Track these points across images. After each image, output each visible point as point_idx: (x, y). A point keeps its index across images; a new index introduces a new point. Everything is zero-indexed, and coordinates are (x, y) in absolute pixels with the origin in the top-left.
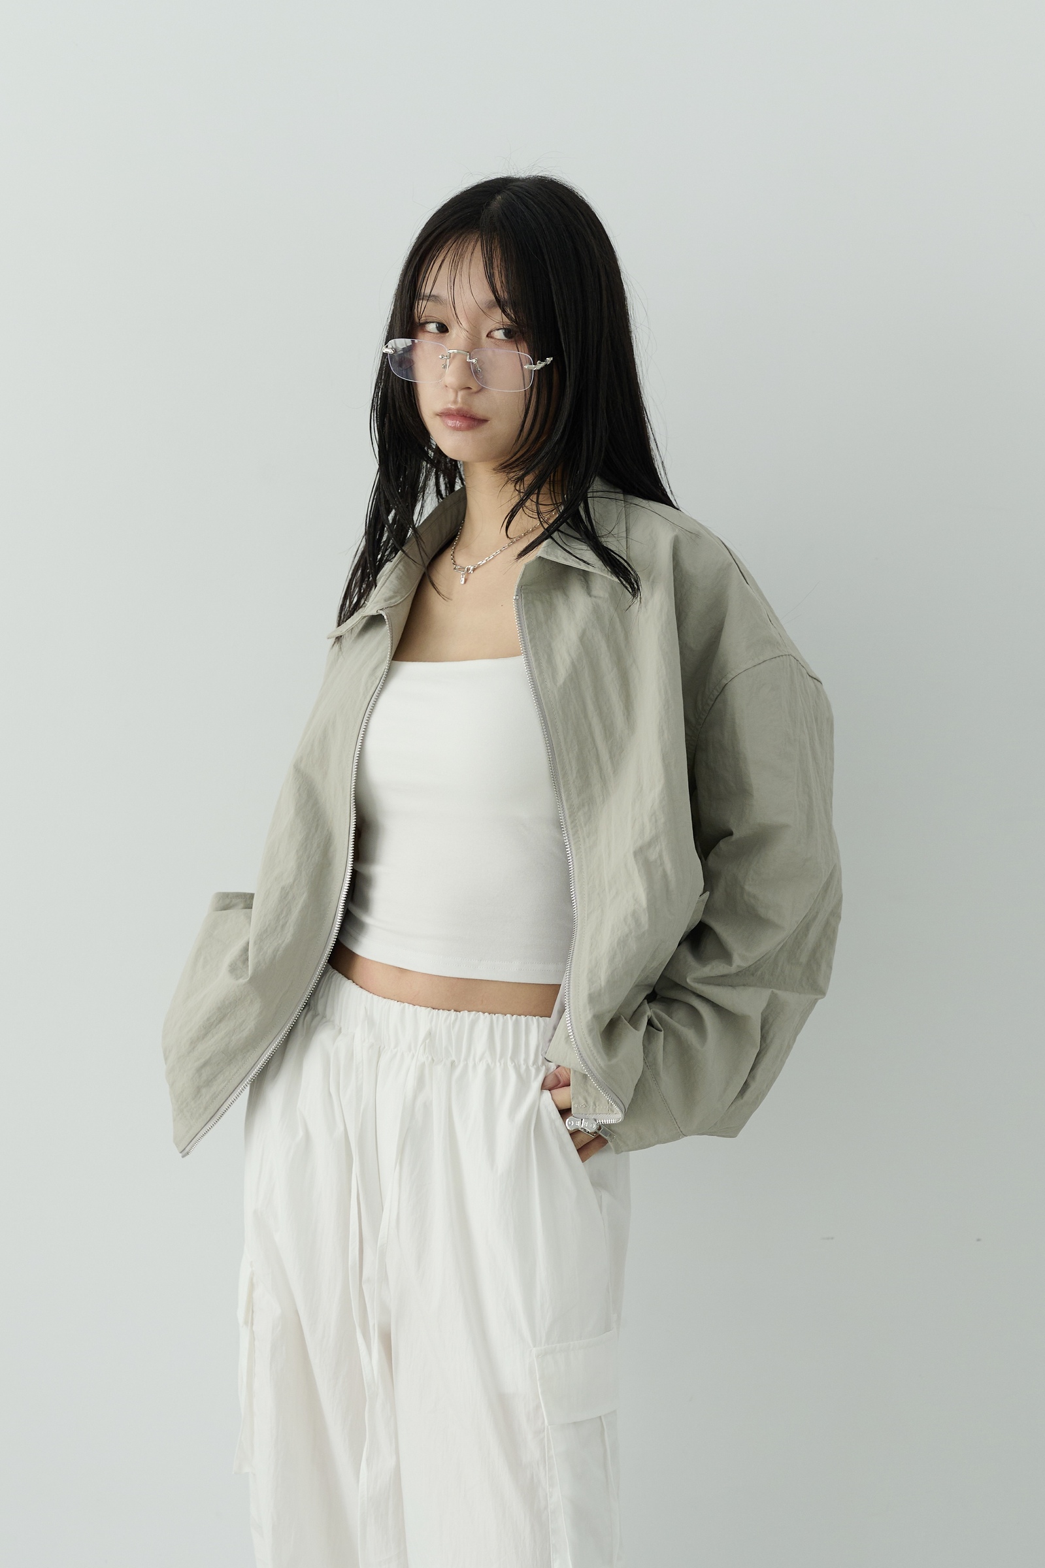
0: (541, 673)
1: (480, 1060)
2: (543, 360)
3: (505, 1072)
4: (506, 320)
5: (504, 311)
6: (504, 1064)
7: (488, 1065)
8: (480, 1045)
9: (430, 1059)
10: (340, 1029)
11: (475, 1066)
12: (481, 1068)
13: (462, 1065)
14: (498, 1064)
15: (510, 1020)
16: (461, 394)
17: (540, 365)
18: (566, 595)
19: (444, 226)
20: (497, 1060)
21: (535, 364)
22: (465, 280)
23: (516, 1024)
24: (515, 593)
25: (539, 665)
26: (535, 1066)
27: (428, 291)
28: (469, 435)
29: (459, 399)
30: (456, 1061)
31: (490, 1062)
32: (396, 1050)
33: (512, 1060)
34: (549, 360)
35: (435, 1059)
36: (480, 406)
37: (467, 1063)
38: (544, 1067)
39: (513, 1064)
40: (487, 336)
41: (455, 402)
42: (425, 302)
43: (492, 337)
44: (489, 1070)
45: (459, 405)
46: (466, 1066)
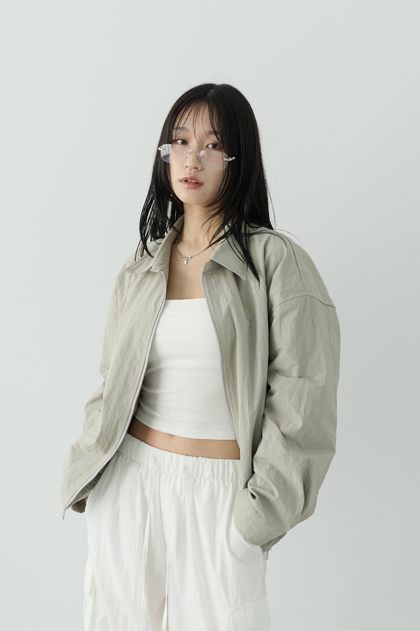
0: (215, 310)
1: (208, 479)
2: (232, 158)
3: (219, 485)
4: (217, 140)
5: (216, 136)
6: (218, 481)
7: (211, 481)
8: (208, 473)
9: (184, 477)
10: (140, 464)
11: (205, 481)
12: (208, 483)
13: (198, 481)
14: (215, 481)
15: (221, 461)
16: (193, 170)
17: (230, 159)
18: (225, 275)
19: (190, 98)
20: (215, 479)
21: (229, 158)
22: (200, 121)
23: (224, 462)
24: (201, 276)
25: (214, 307)
26: (232, 482)
27: (181, 126)
28: (194, 191)
29: (192, 173)
30: (196, 479)
31: (212, 480)
32: (168, 473)
33: (222, 479)
34: (234, 158)
35: (186, 478)
36: (201, 177)
37: (201, 480)
38: (236, 482)
39: (222, 481)
40: (206, 147)
41: (190, 174)
42: (179, 131)
43: (208, 147)
44: (212, 483)
45: (192, 175)
46: (201, 481)
